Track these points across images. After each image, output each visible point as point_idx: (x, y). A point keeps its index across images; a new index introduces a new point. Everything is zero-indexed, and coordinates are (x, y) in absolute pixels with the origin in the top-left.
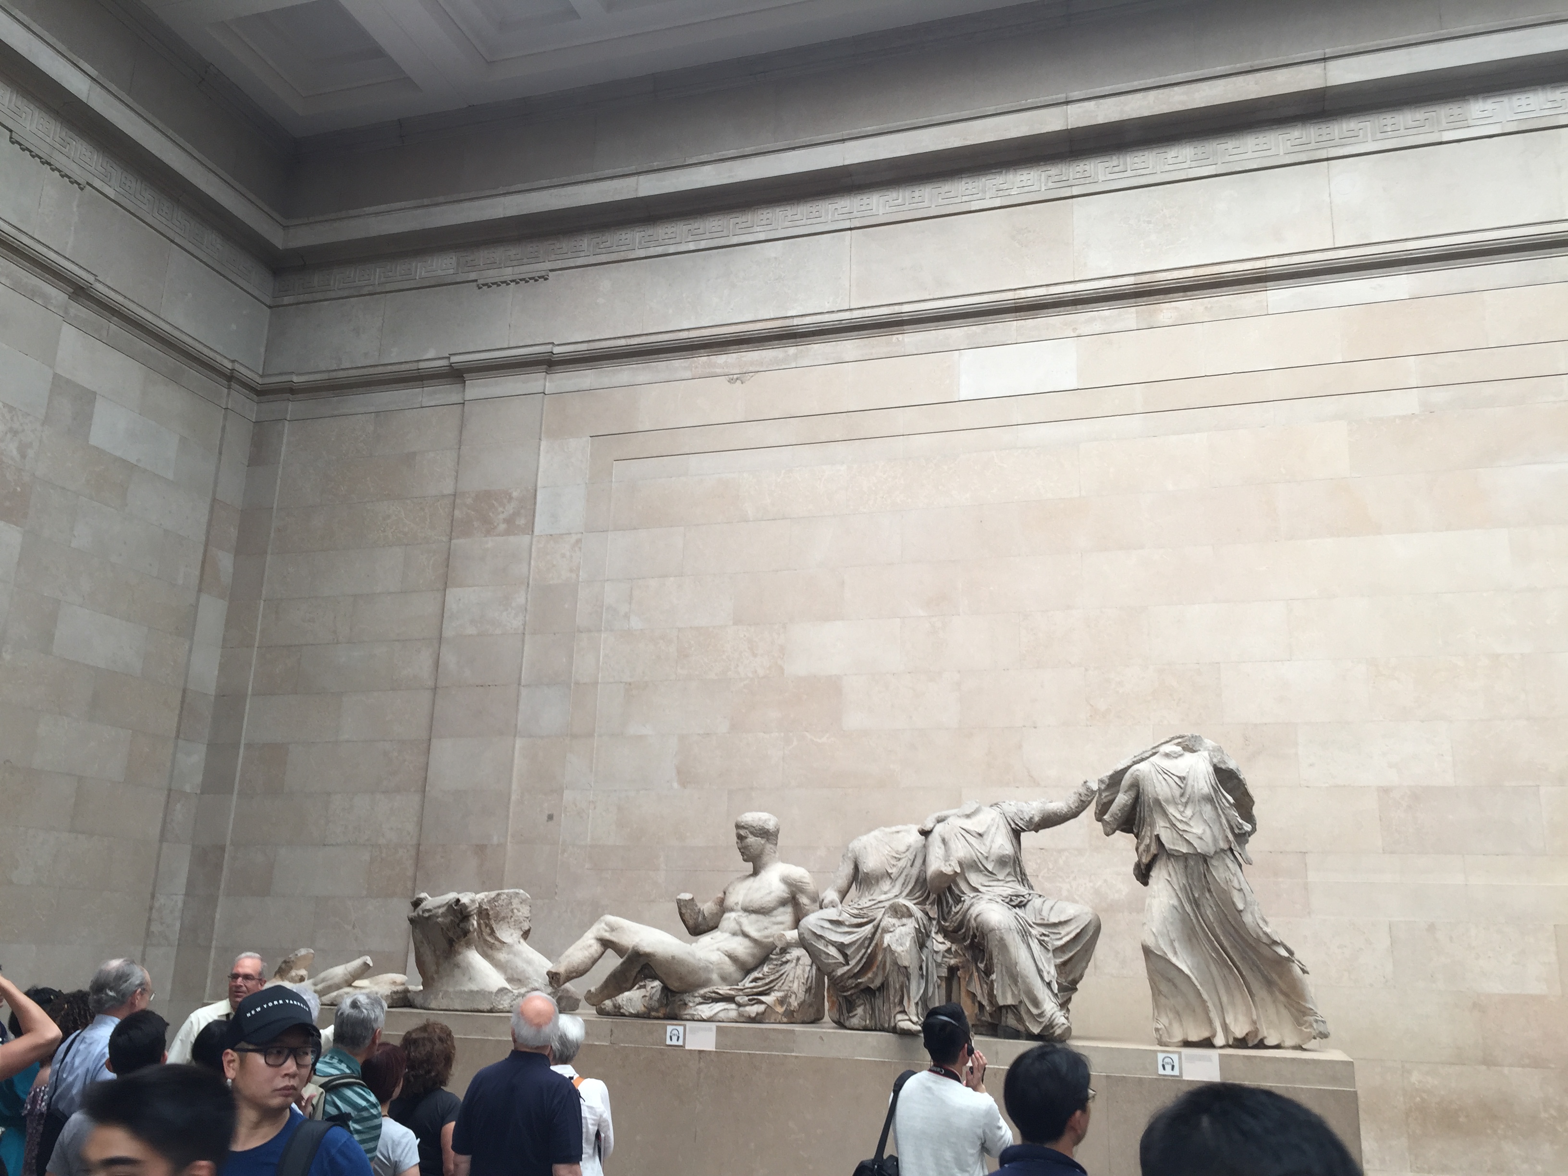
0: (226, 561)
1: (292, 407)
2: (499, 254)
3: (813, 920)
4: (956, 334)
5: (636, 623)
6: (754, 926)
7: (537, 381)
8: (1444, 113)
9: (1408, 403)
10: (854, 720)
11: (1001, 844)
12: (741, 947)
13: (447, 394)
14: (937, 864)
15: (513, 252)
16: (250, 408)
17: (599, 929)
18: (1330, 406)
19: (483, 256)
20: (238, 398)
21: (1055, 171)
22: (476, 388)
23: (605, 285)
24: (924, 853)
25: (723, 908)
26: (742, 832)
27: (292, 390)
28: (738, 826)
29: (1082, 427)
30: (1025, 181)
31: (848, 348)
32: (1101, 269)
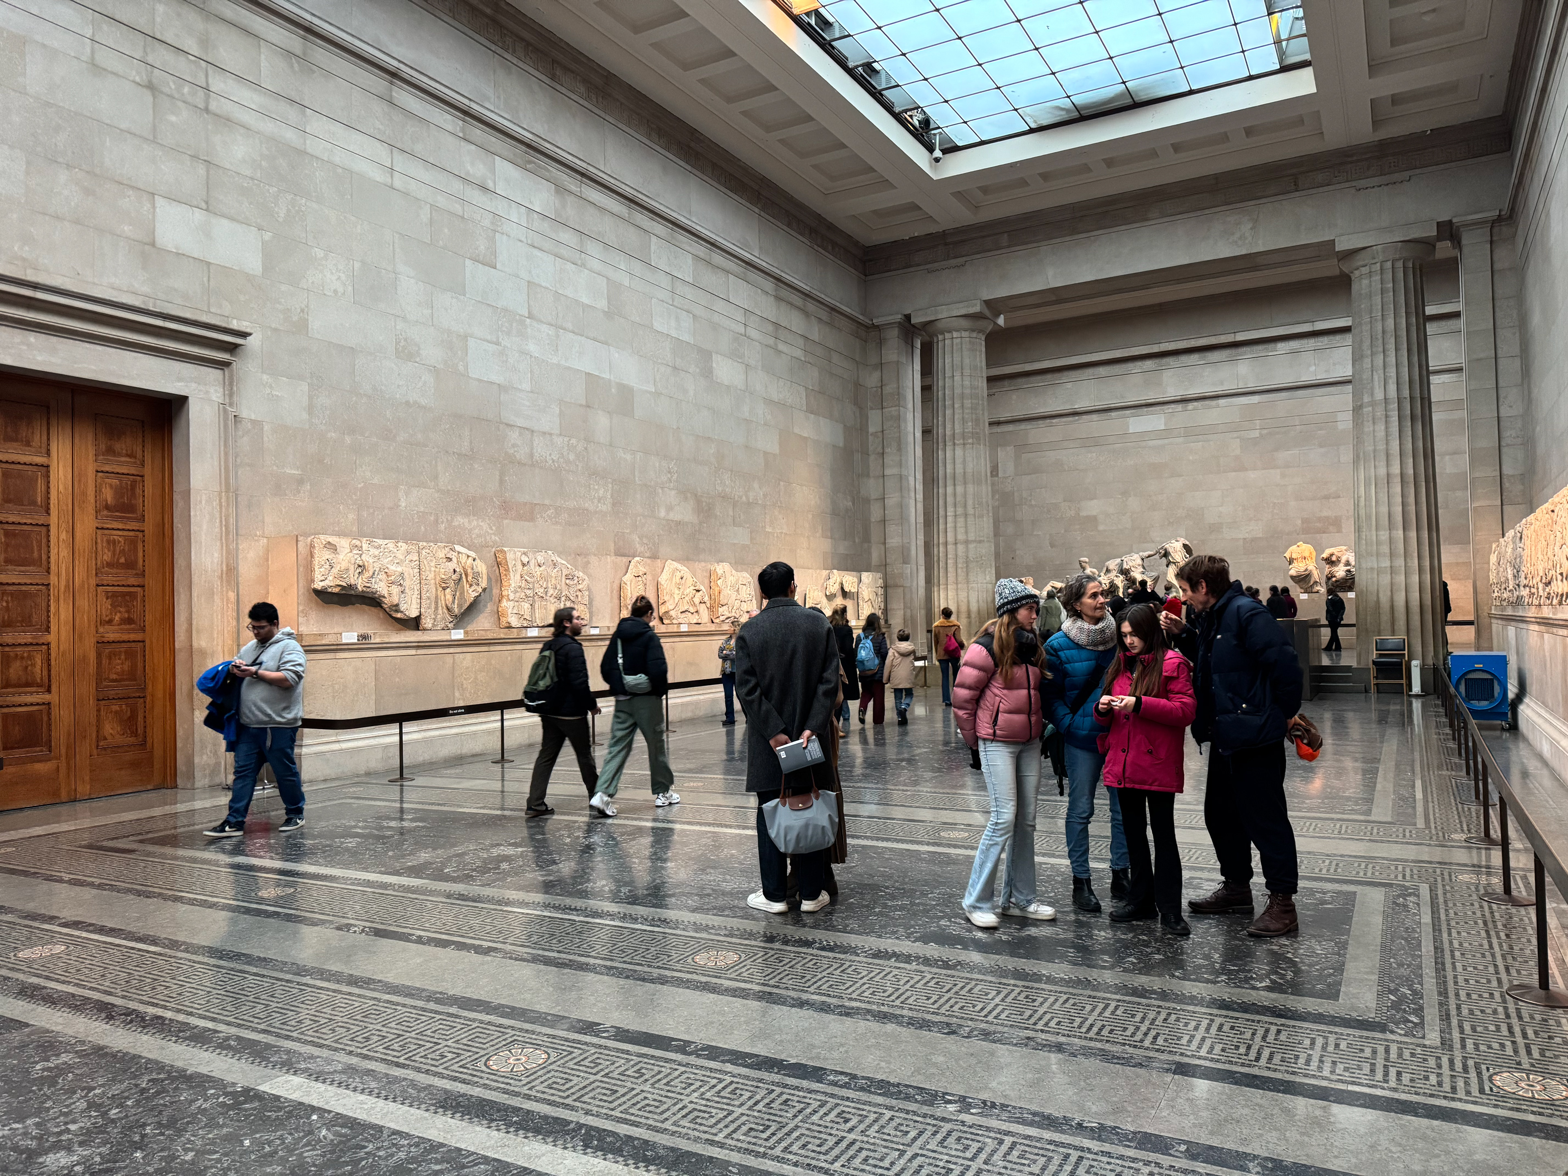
4: (1128, 412)
5: (1033, 503)
7: (994, 429)
8: (1271, 346)
9: (1256, 434)
10: (1101, 528)
11: (1139, 562)
18: (1235, 435)
21: (1157, 361)
23: (1014, 397)
28: (1080, 561)
29: (1166, 441)
30: (1149, 364)
31: (1094, 417)
32: (1172, 392)
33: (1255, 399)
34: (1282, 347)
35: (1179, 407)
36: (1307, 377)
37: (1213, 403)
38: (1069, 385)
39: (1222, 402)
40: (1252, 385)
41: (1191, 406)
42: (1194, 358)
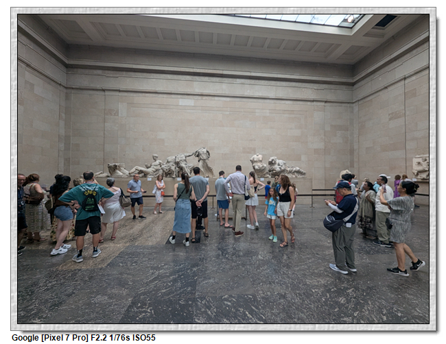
0: (63, 115)
1: (73, 91)
2: (109, 72)
3: (163, 166)
4: (179, 96)
5: (135, 130)
6: (155, 167)
7: (117, 93)
10: (166, 144)
11: (184, 158)
12: (154, 170)
13: (102, 93)
14: (177, 160)
15: (112, 72)
16: (65, 90)
17: (135, 168)
18: (221, 112)
19: (107, 72)
20: (62, 88)
21: (192, 77)
22: (107, 93)
23: (128, 80)
24: (175, 159)
25: (151, 165)
26: (153, 157)
27: (73, 88)
29: (194, 111)
30: (188, 77)
31: (165, 96)
32: (197, 91)
33: (228, 99)
34: (239, 81)
35: (200, 98)
36: (247, 93)
37: (213, 98)
38: (154, 80)
39: (216, 98)
40: (227, 93)
41: (204, 98)
42: (206, 79)
